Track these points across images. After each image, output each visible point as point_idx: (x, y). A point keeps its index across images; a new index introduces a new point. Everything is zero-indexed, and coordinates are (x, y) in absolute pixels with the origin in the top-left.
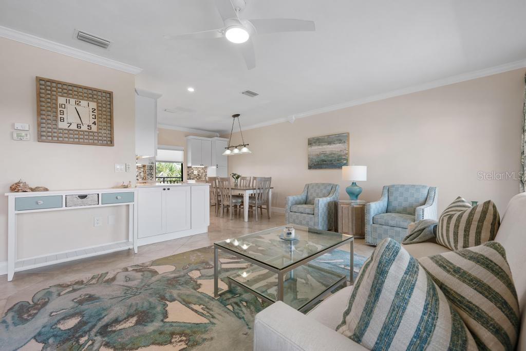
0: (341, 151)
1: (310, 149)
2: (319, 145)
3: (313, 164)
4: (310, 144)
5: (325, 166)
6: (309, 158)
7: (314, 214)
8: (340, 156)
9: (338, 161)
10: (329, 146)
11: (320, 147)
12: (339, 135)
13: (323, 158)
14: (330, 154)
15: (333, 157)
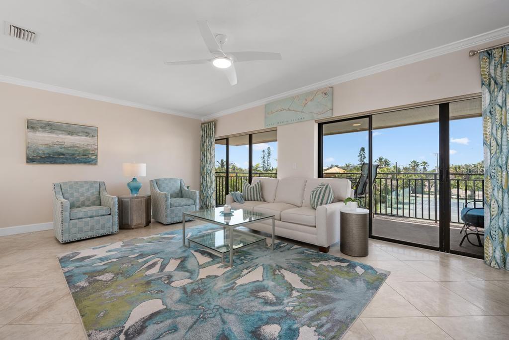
0: (88, 145)
1: (31, 134)
2: (51, 132)
3: (37, 156)
4: (33, 128)
5: (61, 161)
6: (28, 148)
7: (110, 214)
8: (86, 150)
9: (83, 155)
10: (69, 137)
11: (54, 135)
12: (86, 127)
13: (59, 150)
14: (71, 147)
15: (76, 150)
